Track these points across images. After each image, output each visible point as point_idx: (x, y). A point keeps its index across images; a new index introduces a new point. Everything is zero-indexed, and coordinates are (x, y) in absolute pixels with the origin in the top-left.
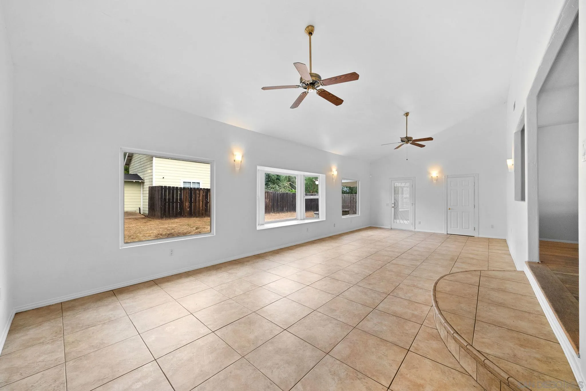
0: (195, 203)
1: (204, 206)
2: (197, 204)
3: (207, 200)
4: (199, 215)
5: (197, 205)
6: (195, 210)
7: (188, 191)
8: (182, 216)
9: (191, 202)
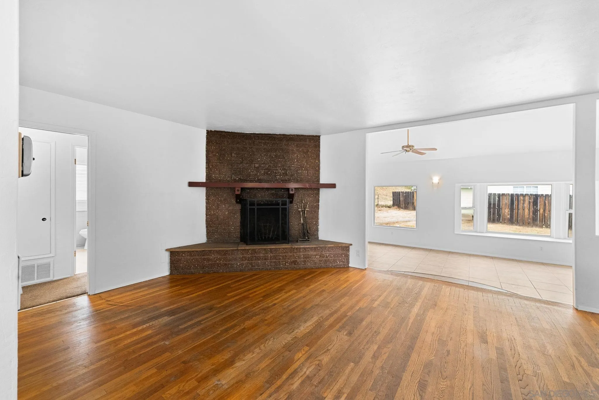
0: (518, 210)
1: (531, 214)
2: (521, 211)
3: (536, 208)
4: (523, 223)
5: (520, 213)
6: (518, 217)
7: (508, 197)
8: (501, 222)
9: (512, 210)
